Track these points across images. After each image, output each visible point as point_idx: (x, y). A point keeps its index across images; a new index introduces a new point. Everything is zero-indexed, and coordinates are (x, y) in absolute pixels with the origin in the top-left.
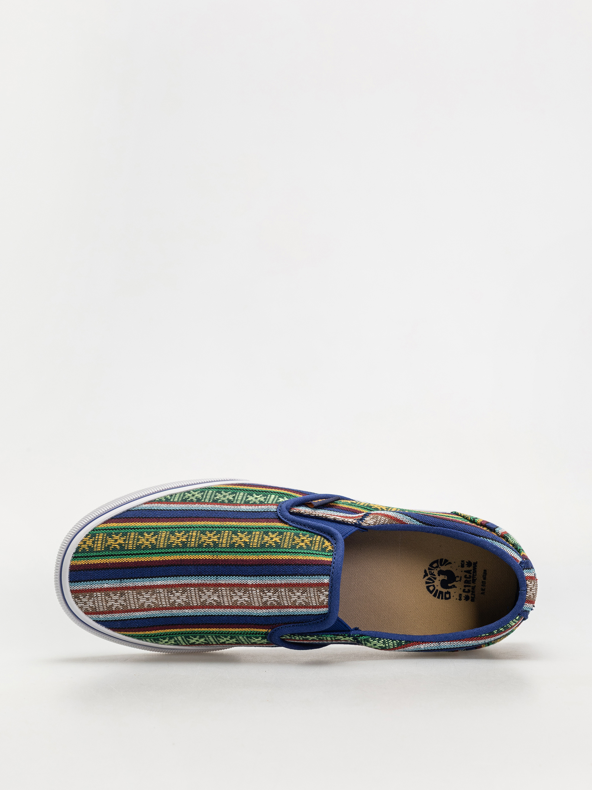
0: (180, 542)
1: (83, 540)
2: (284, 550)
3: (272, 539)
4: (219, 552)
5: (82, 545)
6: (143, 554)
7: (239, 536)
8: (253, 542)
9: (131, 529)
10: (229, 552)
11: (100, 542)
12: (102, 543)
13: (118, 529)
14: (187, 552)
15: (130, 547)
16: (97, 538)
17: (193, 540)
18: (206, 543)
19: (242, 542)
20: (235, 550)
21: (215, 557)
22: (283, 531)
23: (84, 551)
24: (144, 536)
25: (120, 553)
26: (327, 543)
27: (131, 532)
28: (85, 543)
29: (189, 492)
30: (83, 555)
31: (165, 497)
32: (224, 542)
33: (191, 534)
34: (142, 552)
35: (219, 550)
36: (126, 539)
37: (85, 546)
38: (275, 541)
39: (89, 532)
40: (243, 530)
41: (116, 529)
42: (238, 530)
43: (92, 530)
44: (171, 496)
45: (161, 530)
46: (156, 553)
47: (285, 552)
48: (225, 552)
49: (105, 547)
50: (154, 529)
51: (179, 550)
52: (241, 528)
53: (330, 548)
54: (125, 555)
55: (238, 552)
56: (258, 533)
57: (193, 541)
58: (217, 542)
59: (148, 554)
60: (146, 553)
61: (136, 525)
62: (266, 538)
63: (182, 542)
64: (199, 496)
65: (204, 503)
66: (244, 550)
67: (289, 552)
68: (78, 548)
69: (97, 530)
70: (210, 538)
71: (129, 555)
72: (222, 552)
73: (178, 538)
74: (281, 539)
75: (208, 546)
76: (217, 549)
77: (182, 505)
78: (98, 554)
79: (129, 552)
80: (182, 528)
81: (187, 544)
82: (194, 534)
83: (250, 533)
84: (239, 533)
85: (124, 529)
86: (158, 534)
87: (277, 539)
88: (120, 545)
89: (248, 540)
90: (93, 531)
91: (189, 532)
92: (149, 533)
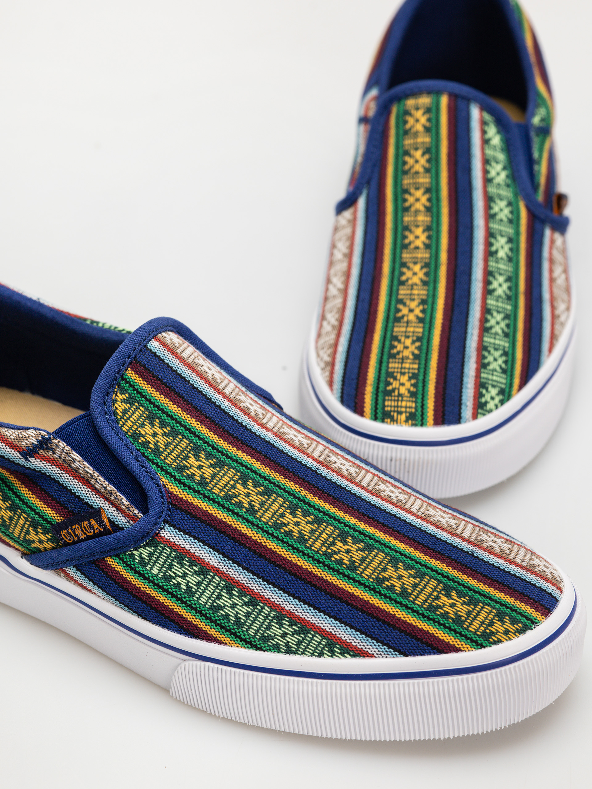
0: (348, 545)
1: (507, 639)
2: (191, 437)
3: (200, 467)
4: (293, 495)
5: (512, 632)
6: (417, 562)
7: (248, 502)
8: (232, 479)
9: (417, 612)
10: (279, 486)
11: (481, 618)
12: (478, 615)
13: (440, 624)
14: (345, 524)
15: (433, 583)
16: (482, 628)
17: (324, 536)
18: (306, 520)
19: (249, 489)
20: (266, 483)
21: (303, 493)
22: (175, 471)
23: (514, 621)
24: (402, 587)
25: (454, 585)
26: (120, 407)
27: (421, 606)
28: (506, 632)
29: (289, 651)
30: (519, 617)
31: (333, 654)
32: (276, 506)
33: (324, 549)
34: (418, 566)
35: (291, 498)
36: (435, 599)
37: (508, 625)
38: (197, 461)
39: (490, 646)
40: (237, 510)
41: (444, 625)
42: (245, 512)
43: (484, 647)
44: (321, 655)
45: (368, 583)
46: (396, 551)
47: (191, 432)
48: (284, 490)
49: (475, 606)
50: (380, 591)
51: (356, 534)
52: (238, 515)
53: (120, 397)
54: (448, 577)
55: (265, 478)
56: (216, 490)
57: (327, 534)
58: (289, 511)
59: (410, 558)
60: (412, 560)
61: (405, 616)
62: (208, 472)
63: (345, 543)
64: (276, 630)
65: (273, 606)
66: (252, 475)
67: (186, 429)
68: (522, 631)
69: (476, 642)
70: (297, 524)
71: (442, 575)
72: (289, 493)
73: (348, 552)
74: (187, 458)
75: (306, 514)
76: (295, 501)
77: (313, 620)
78: (492, 603)
79: (440, 577)
80: (333, 569)
81: (338, 536)
82: (318, 545)
83: (228, 497)
84: (247, 506)
85: (429, 619)
86: (376, 578)
87: (192, 460)
88: (449, 596)
89: (239, 486)
90: (484, 644)
91: (325, 554)
92: (391, 588)
